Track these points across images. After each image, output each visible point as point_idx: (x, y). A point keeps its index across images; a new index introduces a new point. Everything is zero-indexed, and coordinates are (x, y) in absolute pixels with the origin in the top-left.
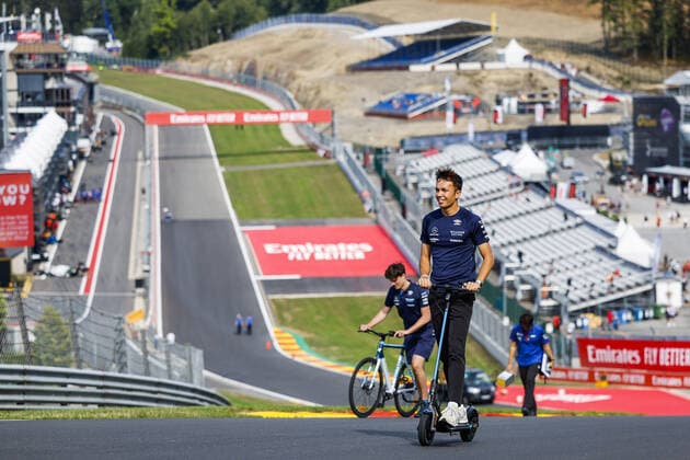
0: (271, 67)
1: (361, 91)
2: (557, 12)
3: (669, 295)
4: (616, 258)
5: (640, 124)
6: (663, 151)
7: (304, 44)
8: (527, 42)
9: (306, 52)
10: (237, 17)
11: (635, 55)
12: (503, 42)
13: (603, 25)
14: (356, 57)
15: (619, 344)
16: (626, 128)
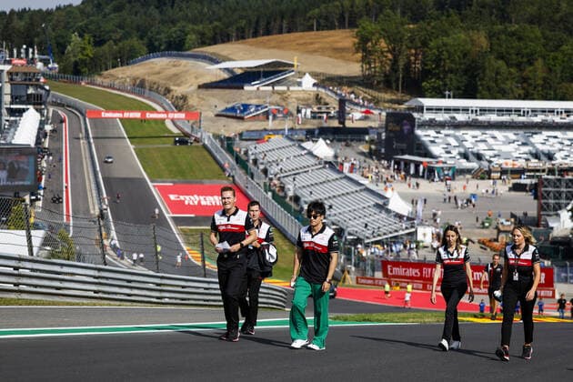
0: (155, 83)
1: (214, 101)
2: (330, 57)
3: (424, 235)
4: (388, 211)
5: (390, 128)
6: (404, 146)
7: (174, 70)
8: (314, 75)
9: (176, 75)
10: (130, 50)
11: (381, 86)
12: (302, 74)
13: (362, 67)
14: (208, 79)
15: (407, 265)
16: (380, 130)
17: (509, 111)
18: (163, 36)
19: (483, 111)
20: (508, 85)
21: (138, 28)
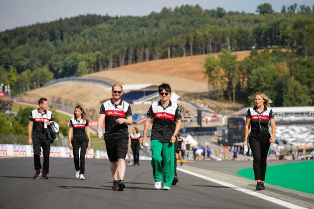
0: (68, 100)
5: (230, 127)
6: (239, 137)
10: (42, 76)
11: (222, 98)
16: (224, 128)
17: (302, 114)
18: (59, 63)
19: (287, 114)
20: (302, 97)
21: (40, 57)
